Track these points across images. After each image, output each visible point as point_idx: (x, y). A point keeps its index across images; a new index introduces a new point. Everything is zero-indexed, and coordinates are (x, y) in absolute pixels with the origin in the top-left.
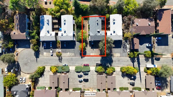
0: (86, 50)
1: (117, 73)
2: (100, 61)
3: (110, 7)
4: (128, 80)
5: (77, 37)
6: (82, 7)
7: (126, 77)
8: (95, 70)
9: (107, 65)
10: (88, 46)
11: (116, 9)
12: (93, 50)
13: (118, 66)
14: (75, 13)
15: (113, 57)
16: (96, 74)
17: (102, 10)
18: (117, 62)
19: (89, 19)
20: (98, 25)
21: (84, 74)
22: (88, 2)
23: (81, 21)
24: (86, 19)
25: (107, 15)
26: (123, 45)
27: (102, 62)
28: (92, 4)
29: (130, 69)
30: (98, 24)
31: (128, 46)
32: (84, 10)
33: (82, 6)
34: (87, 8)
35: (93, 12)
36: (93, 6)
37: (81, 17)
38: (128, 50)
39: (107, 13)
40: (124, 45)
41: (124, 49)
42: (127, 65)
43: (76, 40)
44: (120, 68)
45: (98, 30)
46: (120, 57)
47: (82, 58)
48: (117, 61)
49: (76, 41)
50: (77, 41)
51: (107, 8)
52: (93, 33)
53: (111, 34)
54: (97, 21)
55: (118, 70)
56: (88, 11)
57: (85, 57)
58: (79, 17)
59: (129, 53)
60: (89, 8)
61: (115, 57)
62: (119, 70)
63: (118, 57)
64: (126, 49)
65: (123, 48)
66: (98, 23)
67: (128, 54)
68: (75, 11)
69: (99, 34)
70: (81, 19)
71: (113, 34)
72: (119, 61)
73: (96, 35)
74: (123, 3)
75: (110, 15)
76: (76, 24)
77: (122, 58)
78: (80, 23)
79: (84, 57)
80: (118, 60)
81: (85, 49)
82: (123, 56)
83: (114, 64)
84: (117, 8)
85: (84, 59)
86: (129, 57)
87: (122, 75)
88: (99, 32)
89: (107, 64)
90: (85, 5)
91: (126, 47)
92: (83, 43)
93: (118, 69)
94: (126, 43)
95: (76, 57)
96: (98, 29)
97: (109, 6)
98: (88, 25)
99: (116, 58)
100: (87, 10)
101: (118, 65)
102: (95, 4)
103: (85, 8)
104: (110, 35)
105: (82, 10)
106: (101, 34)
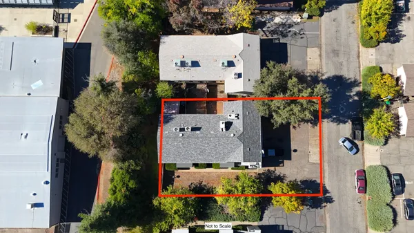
0: (298, 180)
1: (384, 58)
2: (342, 125)
3: (131, 77)
4: (409, 18)
5: (245, 219)
6: (119, 195)
7: (400, 28)
8: (378, 147)
9: (356, 98)
10: (279, 171)
11: (140, 54)
12: (295, 151)
13: (359, 57)
14: (142, 224)
15: (323, 75)
16: (397, 140)
17: (137, 111)
18: (342, 58)
19: (169, 165)
20: (199, 129)
21: (403, 191)
22: (103, 169)
23: (180, 199)
24: (169, 177)
25: (162, 89)
26: (275, 36)
27: (343, 115)
28: (113, 151)
29: (374, 9)
30: (194, 126)
31: (277, 20)
32: (132, 184)
33: (115, 192)
34: (127, 171)
35: (143, 149)
36: (120, 147)
37: (163, 201)
38: (296, 18)
39: (154, 93)
40: (273, 32)
41: (290, 34)
42: (351, 25)
43: (256, 224)
44: (362, 49)
45: (223, 126)
46: (320, 47)
47: (330, 200)
48: (335, 59)
49: (261, 223)
50: (261, 220)
51: (133, 91)
52: (233, 150)
53: (240, 76)
54: (182, 130)
55: (374, 57)
56: (138, 168)
57: (328, 184)
58: (162, 208)
59: (305, 15)
60: (127, 164)
61: (321, 65)
62: (372, 50)
63: (320, 56)
64: (290, 26)
65: (285, 36)
66: (193, 129)
67: (310, 17)
68: (135, 227)
69: (238, 125)
70: (169, 200)
71: (239, 68)
72: (336, 53)
73: (242, 138)
74: (117, 27)
75: (161, 78)
76: (187, 222)
77: (323, 41)
78: (186, 204)
79: (326, 191)
80: (332, 55)
81: (294, 186)
82: (318, 37)
83: (348, 70)
84: (135, 51)
85: (333, 192)
86: (321, 15)
87: (394, 42)
88: (228, 125)
89: (350, 96)
90: (112, 180)
91: (283, 25)
92: (271, 192)
93: (369, 57)
94: (268, 25)
95: (328, 226)
96: (215, 128)
97: (123, 83)
98: (193, 169)
99: (324, 61)
100: (134, 171)
101: (354, 53)
102: (114, 139)
103: (127, 179)
104: (241, 80)
105: (132, 195)
106: (238, 117)
